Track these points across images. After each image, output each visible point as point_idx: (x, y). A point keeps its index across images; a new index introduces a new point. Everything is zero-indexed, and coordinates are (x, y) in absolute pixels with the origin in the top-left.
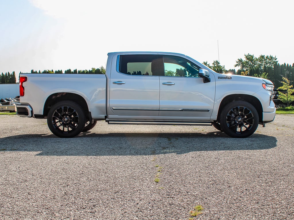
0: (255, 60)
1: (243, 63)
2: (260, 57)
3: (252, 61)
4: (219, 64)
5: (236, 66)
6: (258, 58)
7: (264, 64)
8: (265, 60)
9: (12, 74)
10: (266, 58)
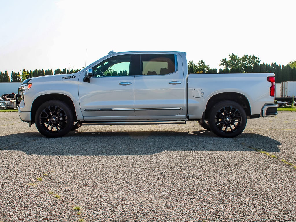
0: (239, 60)
1: (227, 63)
2: (243, 56)
3: (235, 60)
4: (204, 63)
5: (220, 65)
6: (241, 58)
7: (247, 63)
8: (248, 60)
9: (5, 73)
10: (249, 57)
